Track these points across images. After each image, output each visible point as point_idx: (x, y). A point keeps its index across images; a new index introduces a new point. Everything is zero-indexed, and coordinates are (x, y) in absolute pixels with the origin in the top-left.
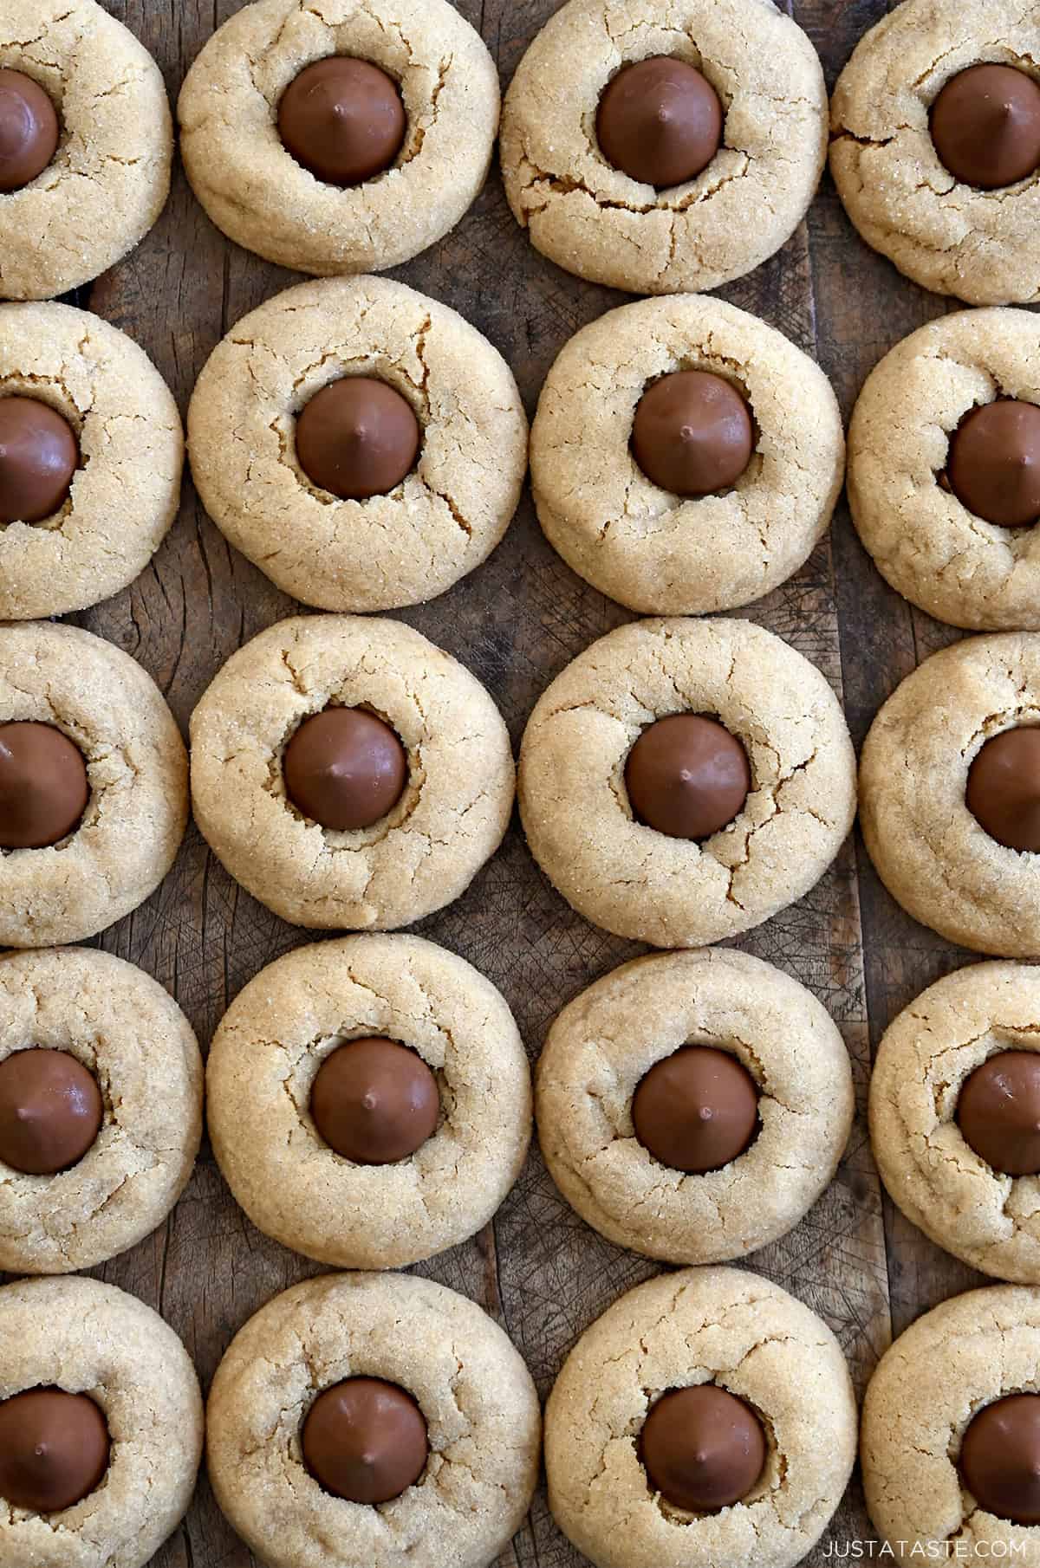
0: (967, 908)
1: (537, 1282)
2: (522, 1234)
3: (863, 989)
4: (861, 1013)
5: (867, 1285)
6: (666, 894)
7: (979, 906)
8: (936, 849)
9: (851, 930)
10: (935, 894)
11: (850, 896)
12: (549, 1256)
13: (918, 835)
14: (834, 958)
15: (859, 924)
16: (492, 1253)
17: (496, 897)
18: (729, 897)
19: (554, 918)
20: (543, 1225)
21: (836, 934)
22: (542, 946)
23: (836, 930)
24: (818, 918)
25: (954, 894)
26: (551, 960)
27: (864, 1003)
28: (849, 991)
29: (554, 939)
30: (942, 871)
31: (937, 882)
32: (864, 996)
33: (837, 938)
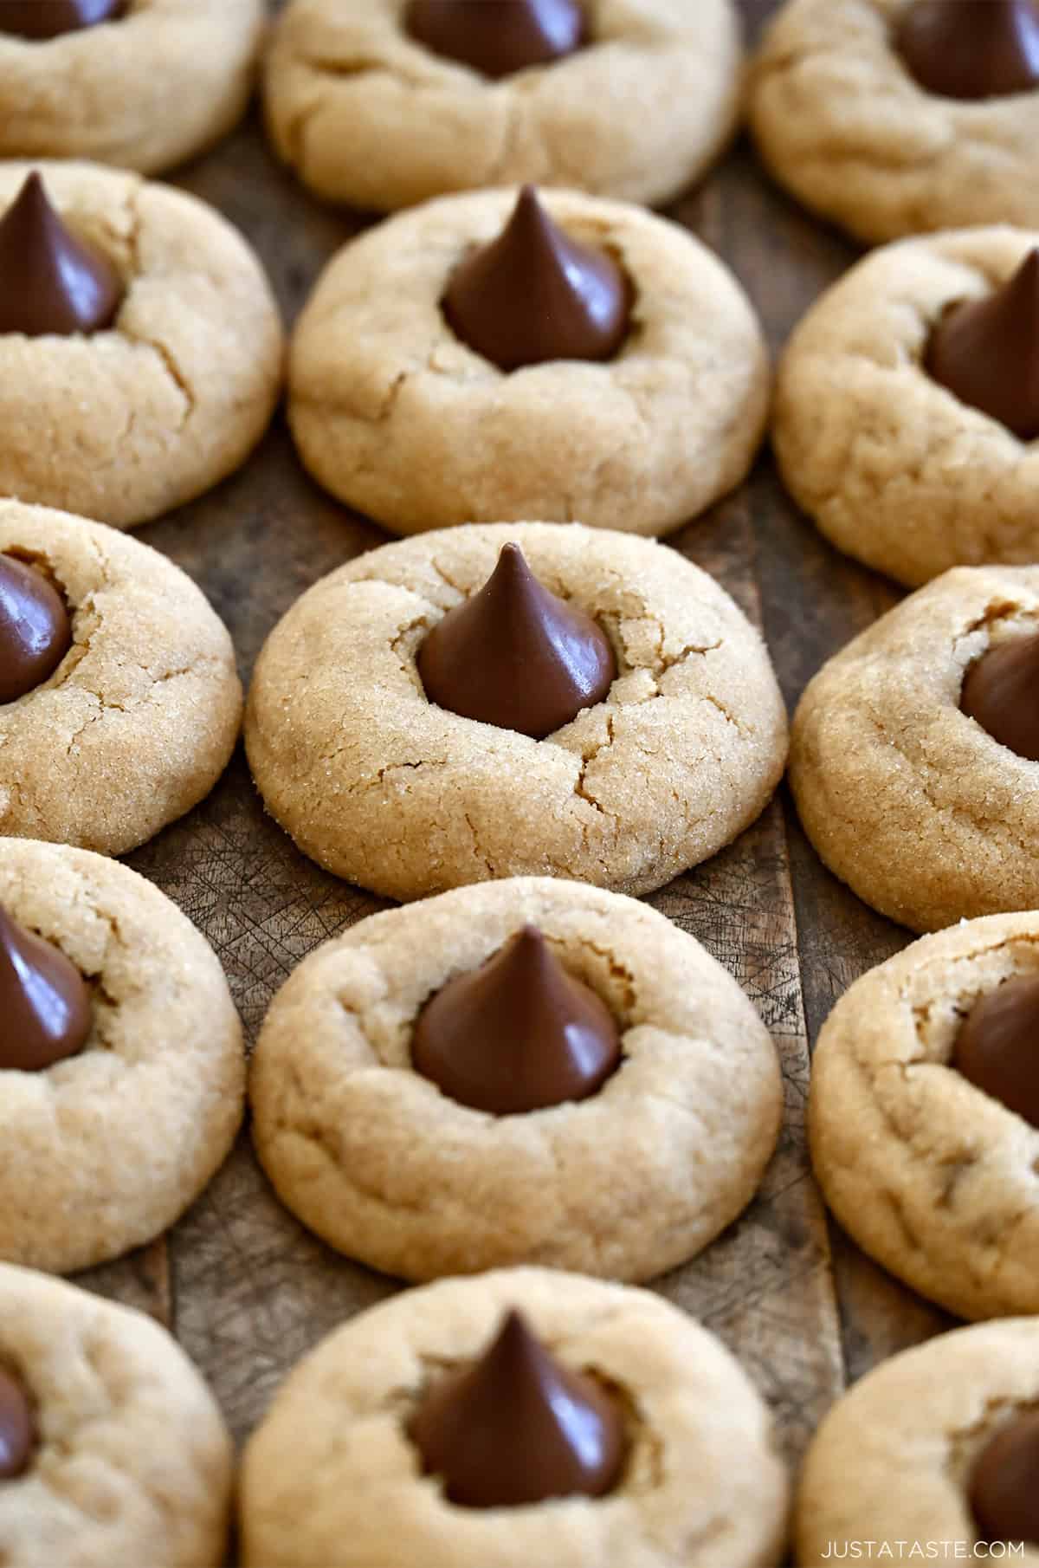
0: (966, 835)
1: (239, 1327)
2: (218, 1267)
3: (799, 998)
4: (797, 1025)
5: (805, 1353)
6: (480, 772)
7: (986, 833)
8: (915, 755)
9: (779, 929)
10: (912, 821)
11: (777, 891)
12: (262, 1295)
13: (885, 742)
14: (750, 959)
15: (792, 921)
16: (163, 1286)
17: (201, 868)
18: (579, 791)
19: (293, 895)
20: (253, 1258)
21: (755, 931)
22: (273, 926)
23: (754, 926)
24: (724, 911)
25: (943, 817)
26: (287, 943)
27: (800, 1013)
28: (777, 998)
29: (292, 919)
30: (924, 783)
31: (916, 799)
32: (800, 1007)
33: (756, 936)
